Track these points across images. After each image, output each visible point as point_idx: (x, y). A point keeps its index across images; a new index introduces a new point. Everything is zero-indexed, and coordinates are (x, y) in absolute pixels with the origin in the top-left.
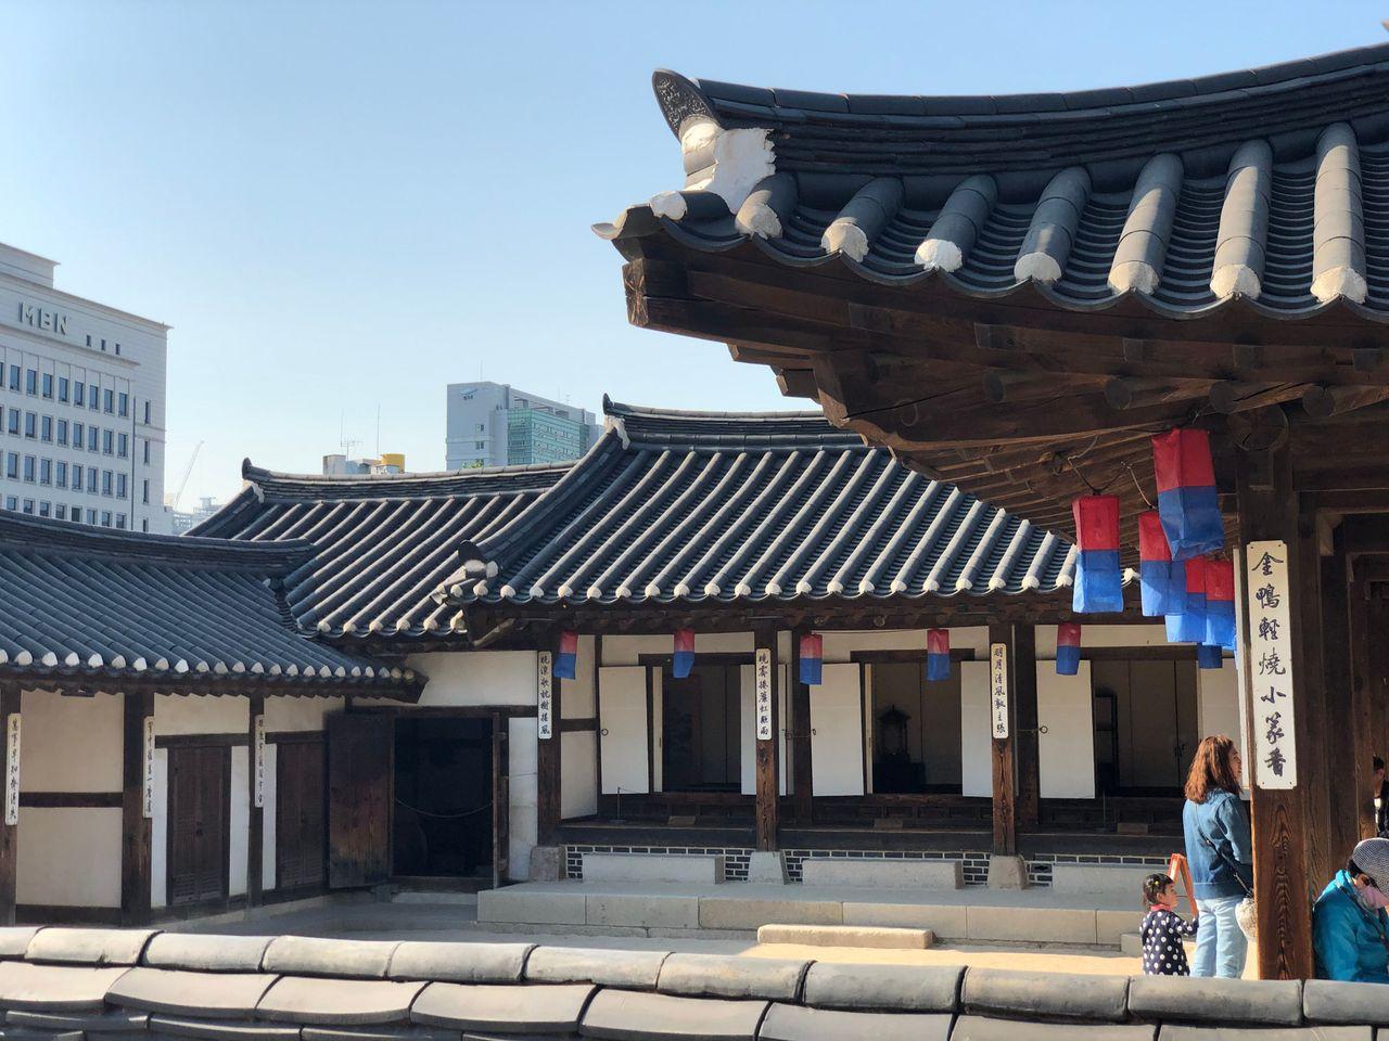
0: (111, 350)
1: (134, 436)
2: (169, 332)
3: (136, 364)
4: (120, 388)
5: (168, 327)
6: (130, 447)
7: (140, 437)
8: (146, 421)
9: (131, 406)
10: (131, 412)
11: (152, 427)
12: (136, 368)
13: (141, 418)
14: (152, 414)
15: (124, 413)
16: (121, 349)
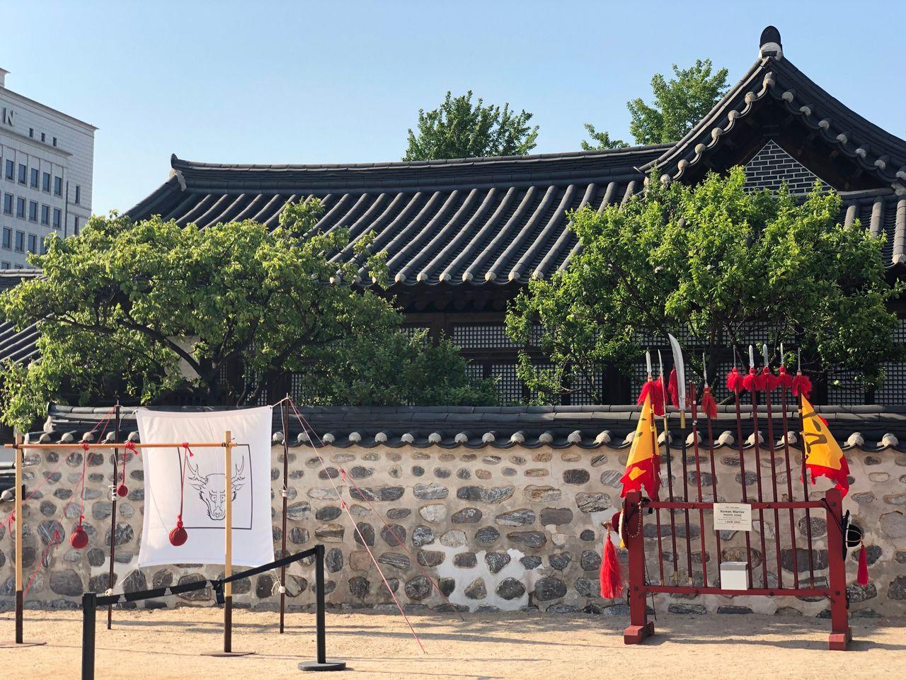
0: (49, 141)
1: (67, 212)
2: (96, 132)
3: (69, 154)
4: (56, 173)
5: (95, 128)
6: (63, 220)
7: (72, 213)
8: (76, 202)
9: (64, 188)
10: (64, 193)
11: (82, 207)
12: (69, 158)
13: (72, 198)
14: (81, 196)
15: (59, 193)
16: (58, 141)
